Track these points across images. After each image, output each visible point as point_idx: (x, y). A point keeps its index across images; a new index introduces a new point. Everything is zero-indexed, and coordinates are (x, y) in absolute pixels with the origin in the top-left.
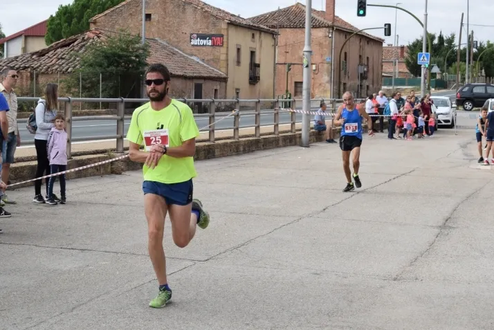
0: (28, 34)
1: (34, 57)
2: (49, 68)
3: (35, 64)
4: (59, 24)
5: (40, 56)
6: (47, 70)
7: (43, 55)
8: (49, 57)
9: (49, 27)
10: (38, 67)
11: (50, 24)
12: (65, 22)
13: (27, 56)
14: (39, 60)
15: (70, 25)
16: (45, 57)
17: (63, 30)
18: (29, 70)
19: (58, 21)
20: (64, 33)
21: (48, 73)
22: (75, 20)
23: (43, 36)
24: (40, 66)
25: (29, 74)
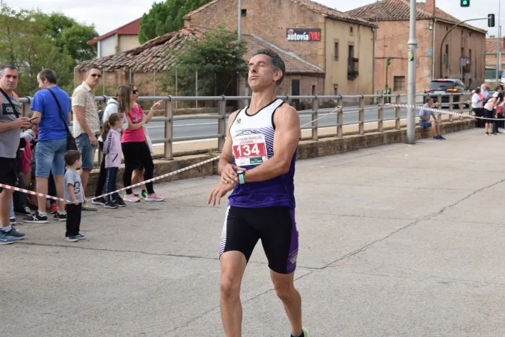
0: (122, 33)
1: (129, 55)
2: (144, 66)
3: (130, 63)
4: (153, 22)
5: (134, 55)
6: (142, 68)
7: (138, 54)
8: (144, 56)
9: (143, 25)
10: (132, 66)
11: (144, 23)
12: (159, 19)
13: (122, 55)
14: (133, 59)
15: (164, 22)
16: (140, 55)
17: (157, 27)
18: (124, 68)
19: (152, 19)
20: (158, 31)
21: (142, 72)
22: (169, 17)
23: (137, 35)
24: (135, 65)
25: (124, 73)
